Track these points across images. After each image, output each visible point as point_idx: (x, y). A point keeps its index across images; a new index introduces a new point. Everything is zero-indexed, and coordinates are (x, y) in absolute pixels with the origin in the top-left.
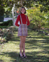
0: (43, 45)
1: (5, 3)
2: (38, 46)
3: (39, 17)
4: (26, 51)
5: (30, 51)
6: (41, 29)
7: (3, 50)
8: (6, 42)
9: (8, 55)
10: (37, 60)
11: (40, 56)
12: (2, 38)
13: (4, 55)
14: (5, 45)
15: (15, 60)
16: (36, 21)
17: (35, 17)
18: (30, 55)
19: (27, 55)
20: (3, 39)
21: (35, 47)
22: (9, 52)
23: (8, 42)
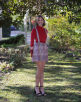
0: (73, 75)
1: (12, 8)
2: (64, 77)
3: (66, 31)
4: (45, 85)
5: (52, 85)
6: (70, 50)
7: (8, 83)
8: (13, 70)
9: (16, 91)
10: (62, 99)
11: (68, 93)
12: (7, 63)
13: (11, 91)
14: (12, 75)
15: (28, 98)
16: (62, 37)
17: (61, 30)
18: (51, 92)
19: (47, 91)
20: (8, 65)
21: (60, 78)
22: (17, 86)
23: (17, 71)
